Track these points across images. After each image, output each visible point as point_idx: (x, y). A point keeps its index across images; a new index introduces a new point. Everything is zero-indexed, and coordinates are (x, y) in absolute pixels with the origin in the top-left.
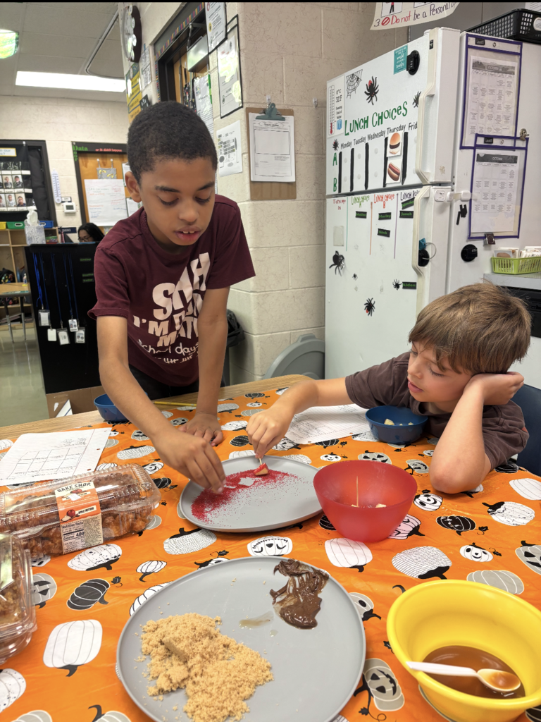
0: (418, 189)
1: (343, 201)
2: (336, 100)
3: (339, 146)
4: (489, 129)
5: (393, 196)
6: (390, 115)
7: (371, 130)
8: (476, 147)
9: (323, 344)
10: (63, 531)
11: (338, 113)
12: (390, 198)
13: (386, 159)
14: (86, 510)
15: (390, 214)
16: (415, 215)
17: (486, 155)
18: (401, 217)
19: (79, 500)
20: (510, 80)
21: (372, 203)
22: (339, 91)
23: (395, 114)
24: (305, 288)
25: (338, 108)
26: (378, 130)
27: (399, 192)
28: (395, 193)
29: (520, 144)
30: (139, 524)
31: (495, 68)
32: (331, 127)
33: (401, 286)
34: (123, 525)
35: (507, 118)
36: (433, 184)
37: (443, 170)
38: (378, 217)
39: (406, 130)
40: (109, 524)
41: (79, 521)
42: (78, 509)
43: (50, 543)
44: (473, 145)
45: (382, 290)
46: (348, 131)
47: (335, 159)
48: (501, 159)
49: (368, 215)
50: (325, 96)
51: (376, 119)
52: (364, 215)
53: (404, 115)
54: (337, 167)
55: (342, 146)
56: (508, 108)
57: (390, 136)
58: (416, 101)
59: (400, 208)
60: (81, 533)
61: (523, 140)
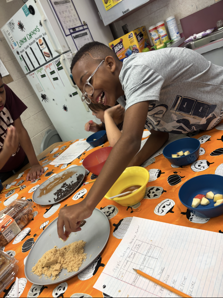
0: (60, 57)
1: (33, 74)
2: (8, 35)
3: (20, 52)
4: (72, 26)
5: (51, 63)
6: (33, 33)
7: (29, 42)
8: (71, 34)
9: (56, 131)
10: (4, 235)
11: (12, 40)
12: (51, 65)
13: (41, 51)
14: (9, 222)
15: (54, 71)
16: (63, 67)
17: (76, 36)
18: (59, 70)
19: (3, 221)
20: (70, 5)
21: (45, 70)
22: (7, 31)
23: (35, 32)
24: (37, 113)
25: (11, 38)
26: (31, 40)
27: (53, 61)
28: (51, 62)
29: (85, 27)
30: (30, 217)
31: (63, 2)
32: (12, 46)
33: (72, 95)
34: (25, 220)
35: (76, 19)
36: (64, 53)
37: (64, 47)
38: (50, 74)
39: (43, 37)
40: (19, 223)
41: (8, 228)
42: (5, 224)
43: (1, 242)
44: (70, 33)
45: (66, 100)
46: (20, 45)
47: (21, 59)
48: (82, 35)
49: (46, 75)
50: (2, 35)
51: (29, 36)
52: (44, 76)
53: (39, 31)
54: (23, 61)
55: (21, 52)
56: (74, 15)
57: (38, 41)
58: (41, 24)
59: (57, 67)
60: (11, 232)
61: (85, 25)
